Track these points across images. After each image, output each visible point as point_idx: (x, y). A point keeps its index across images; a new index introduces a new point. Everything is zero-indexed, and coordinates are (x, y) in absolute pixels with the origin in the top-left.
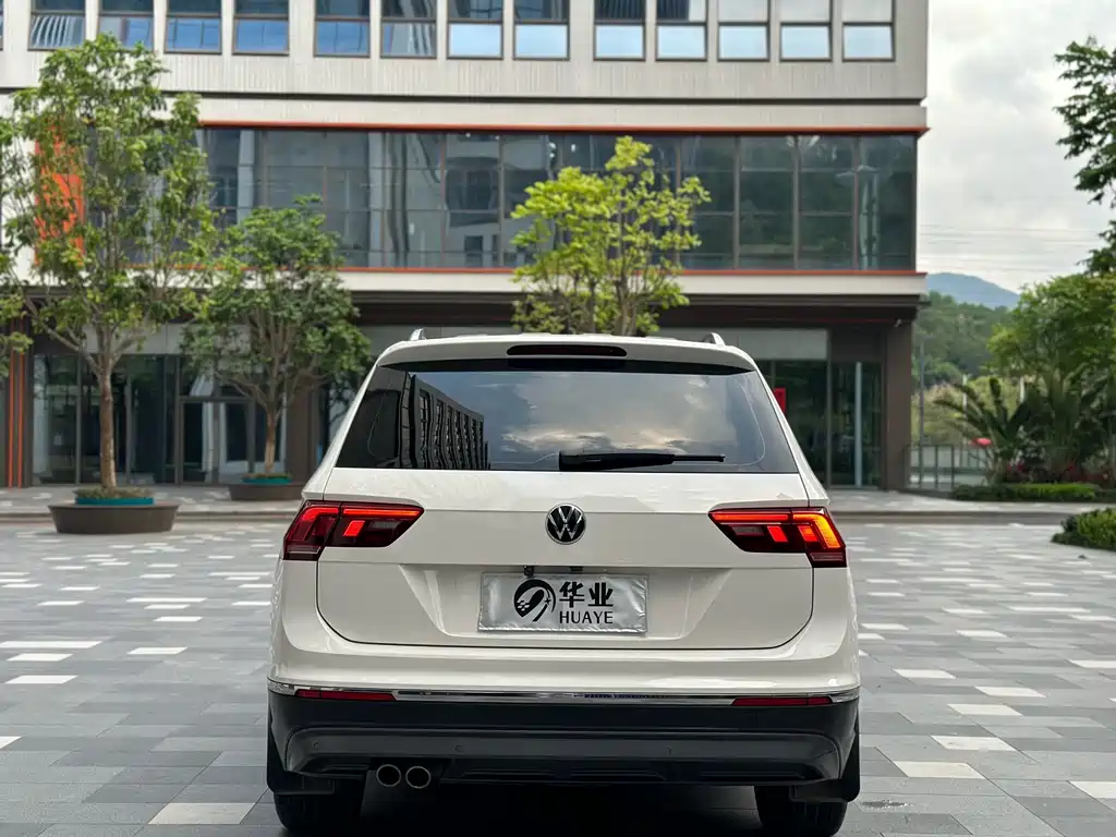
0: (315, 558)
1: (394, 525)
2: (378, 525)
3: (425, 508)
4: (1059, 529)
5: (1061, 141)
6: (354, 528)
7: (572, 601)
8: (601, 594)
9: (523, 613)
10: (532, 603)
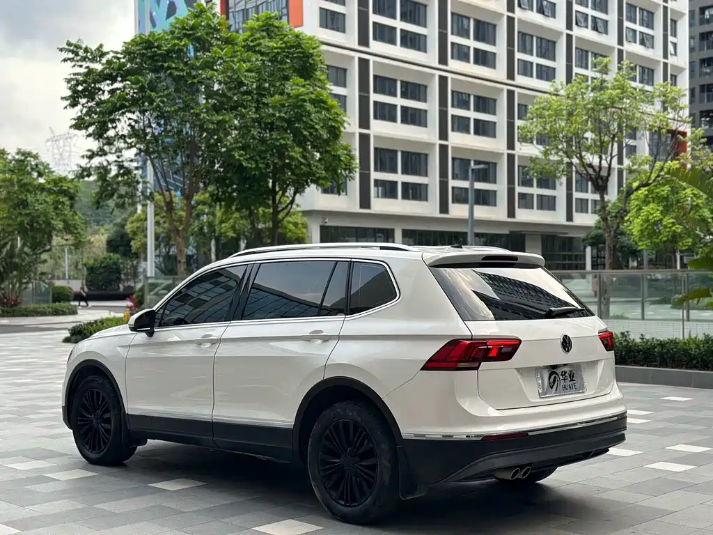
0: (477, 368)
1: (509, 349)
2: (504, 350)
3: (522, 339)
4: (67, 334)
5: (62, 98)
6: (493, 354)
7: (565, 379)
8: (572, 376)
9: (552, 388)
10: (554, 382)
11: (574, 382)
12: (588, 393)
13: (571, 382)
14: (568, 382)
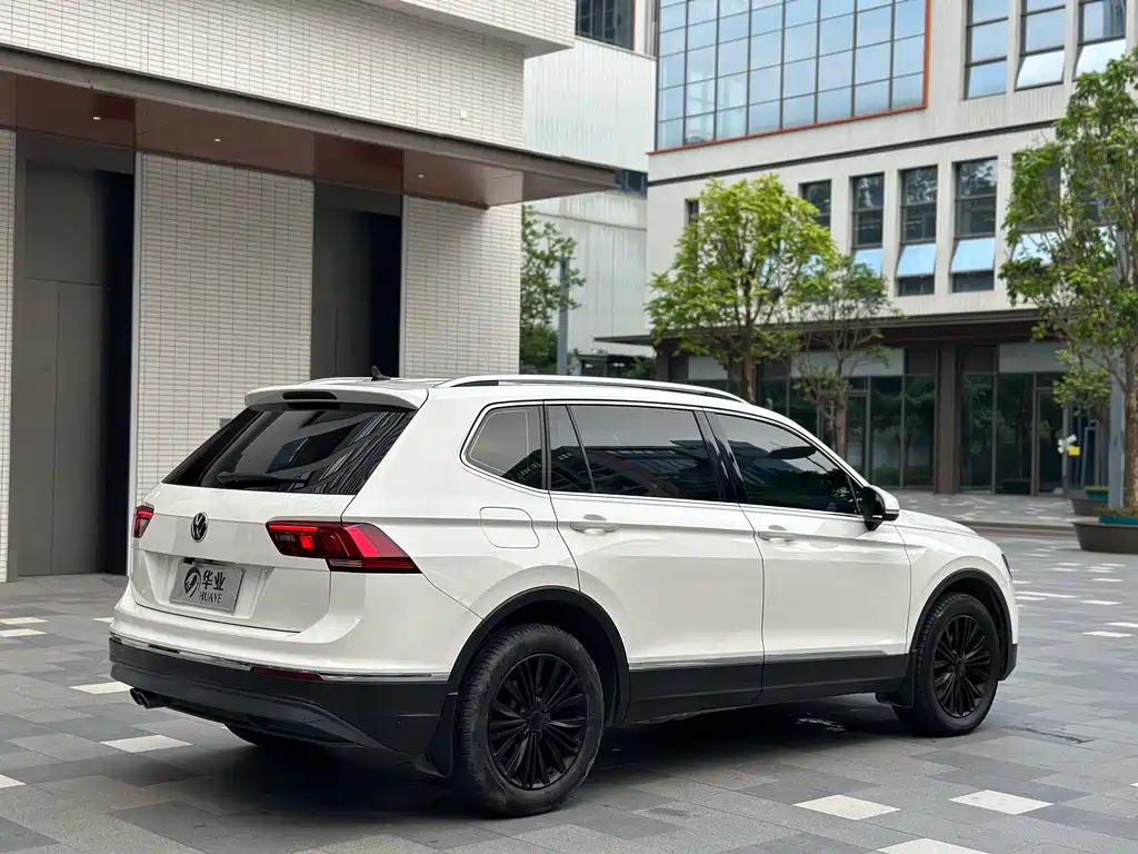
7: (207, 584)
8: (220, 580)
9: (187, 591)
10: (192, 584)
11: (220, 592)
12: (240, 615)
13: (217, 592)
14: (211, 590)
